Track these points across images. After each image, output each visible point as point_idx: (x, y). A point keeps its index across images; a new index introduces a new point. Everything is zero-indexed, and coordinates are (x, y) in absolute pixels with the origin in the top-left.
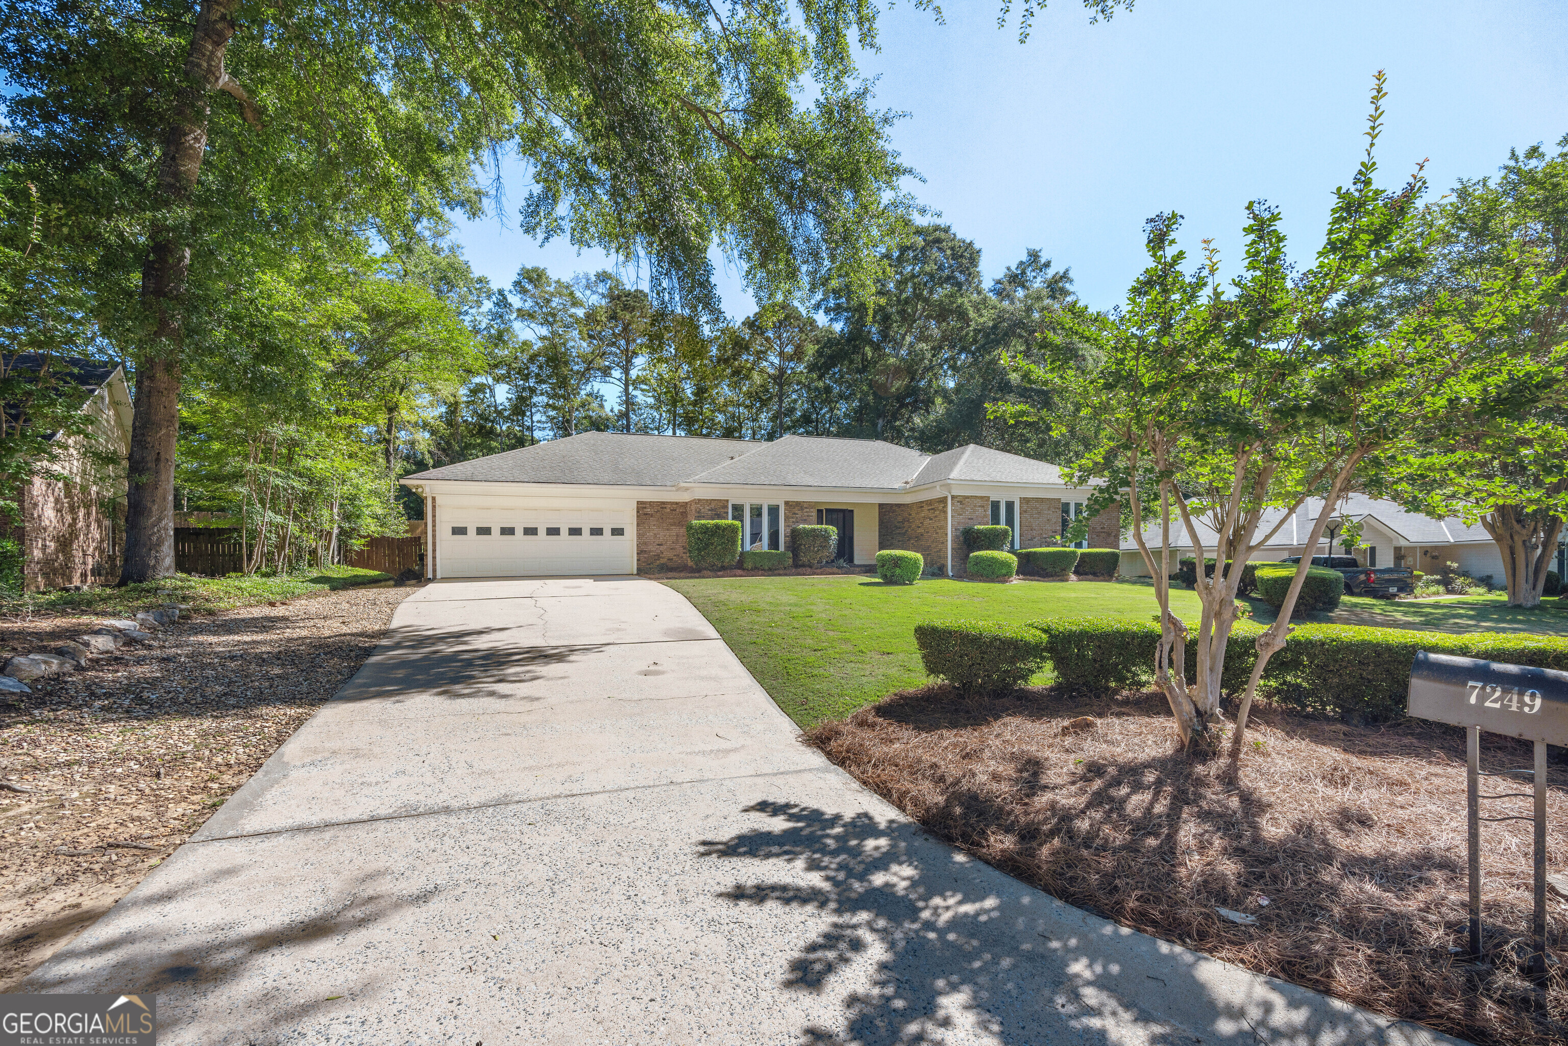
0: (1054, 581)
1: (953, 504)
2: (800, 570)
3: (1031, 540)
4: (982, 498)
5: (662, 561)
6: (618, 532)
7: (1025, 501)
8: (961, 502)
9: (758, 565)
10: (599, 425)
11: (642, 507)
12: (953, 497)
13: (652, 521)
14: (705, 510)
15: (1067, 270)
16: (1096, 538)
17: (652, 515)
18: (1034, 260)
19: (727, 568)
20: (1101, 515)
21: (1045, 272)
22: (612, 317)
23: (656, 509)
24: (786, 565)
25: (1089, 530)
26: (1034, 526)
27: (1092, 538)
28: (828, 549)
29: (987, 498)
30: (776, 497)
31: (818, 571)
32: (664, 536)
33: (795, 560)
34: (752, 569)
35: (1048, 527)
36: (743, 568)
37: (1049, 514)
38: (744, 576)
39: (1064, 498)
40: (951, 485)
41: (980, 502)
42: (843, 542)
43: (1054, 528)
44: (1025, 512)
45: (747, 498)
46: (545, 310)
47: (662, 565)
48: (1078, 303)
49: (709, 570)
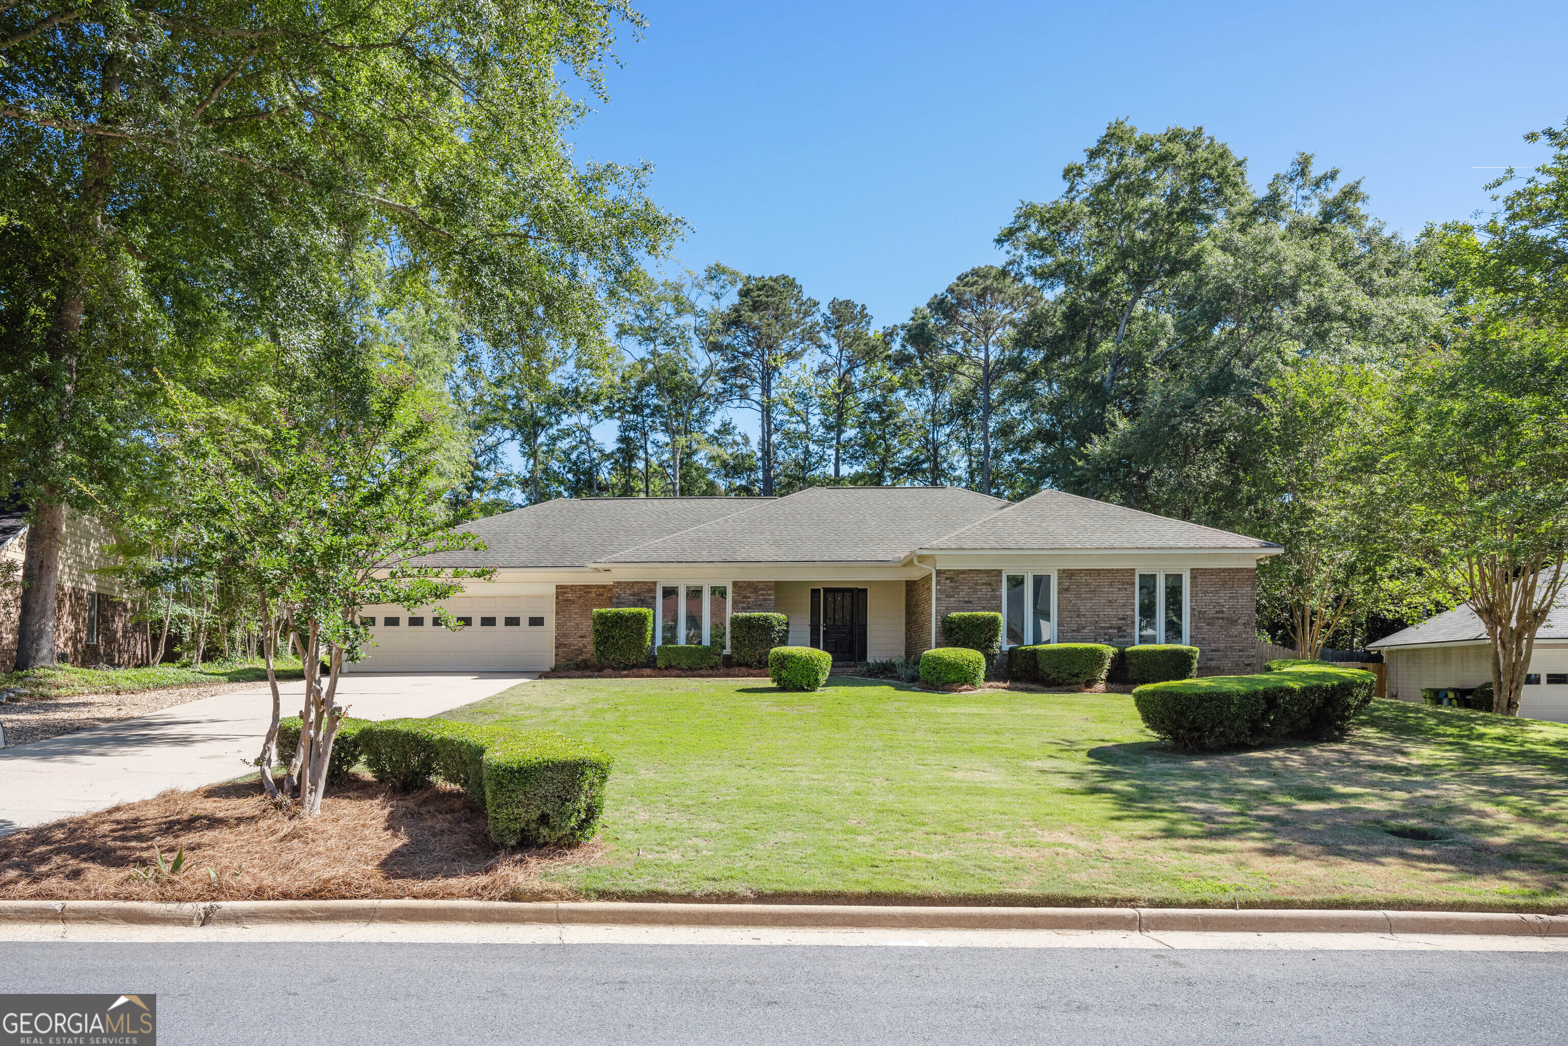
0: (1059, 691)
1: (938, 583)
2: (731, 671)
3: (1078, 630)
4: (988, 572)
5: (584, 657)
6: (536, 622)
7: (1066, 574)
8: (952, 580)
9: (673, 663)
11: (562, 590)
12: (939, 572)
13: (574, 608)
14: (626, 595)
15: (1359, 182)
16: (1206, 628)
17: (573, 602)
18: (1303, 173)
19: (634, 666)
20: (1217, 592)
21: (1323, 187)
22: (734, 321)
23: (578, 593)
24: (712, 663)
25: (1192, 616)
26: (1082, 610)
27: (1197, 627)
28: (771, 643)
29: (1000, 572)
30: (726, 578)
31: (756, 671)
32: (587, 626)
33: (728, 658)
34: (666, 668)
35: (1109, 611)
36: (655, 667)
37: (1112, 592)
38: (650, 676)
39: (1142, 568)
40: (933, 556)
41: (984, 579)
42: (851, 632)
43: (1121, 613)
44: (1067, 590)
45: (682, 579)
46: (647, 324)
47: (585, 661)
48: (1381, 230)
49: (613, 669)
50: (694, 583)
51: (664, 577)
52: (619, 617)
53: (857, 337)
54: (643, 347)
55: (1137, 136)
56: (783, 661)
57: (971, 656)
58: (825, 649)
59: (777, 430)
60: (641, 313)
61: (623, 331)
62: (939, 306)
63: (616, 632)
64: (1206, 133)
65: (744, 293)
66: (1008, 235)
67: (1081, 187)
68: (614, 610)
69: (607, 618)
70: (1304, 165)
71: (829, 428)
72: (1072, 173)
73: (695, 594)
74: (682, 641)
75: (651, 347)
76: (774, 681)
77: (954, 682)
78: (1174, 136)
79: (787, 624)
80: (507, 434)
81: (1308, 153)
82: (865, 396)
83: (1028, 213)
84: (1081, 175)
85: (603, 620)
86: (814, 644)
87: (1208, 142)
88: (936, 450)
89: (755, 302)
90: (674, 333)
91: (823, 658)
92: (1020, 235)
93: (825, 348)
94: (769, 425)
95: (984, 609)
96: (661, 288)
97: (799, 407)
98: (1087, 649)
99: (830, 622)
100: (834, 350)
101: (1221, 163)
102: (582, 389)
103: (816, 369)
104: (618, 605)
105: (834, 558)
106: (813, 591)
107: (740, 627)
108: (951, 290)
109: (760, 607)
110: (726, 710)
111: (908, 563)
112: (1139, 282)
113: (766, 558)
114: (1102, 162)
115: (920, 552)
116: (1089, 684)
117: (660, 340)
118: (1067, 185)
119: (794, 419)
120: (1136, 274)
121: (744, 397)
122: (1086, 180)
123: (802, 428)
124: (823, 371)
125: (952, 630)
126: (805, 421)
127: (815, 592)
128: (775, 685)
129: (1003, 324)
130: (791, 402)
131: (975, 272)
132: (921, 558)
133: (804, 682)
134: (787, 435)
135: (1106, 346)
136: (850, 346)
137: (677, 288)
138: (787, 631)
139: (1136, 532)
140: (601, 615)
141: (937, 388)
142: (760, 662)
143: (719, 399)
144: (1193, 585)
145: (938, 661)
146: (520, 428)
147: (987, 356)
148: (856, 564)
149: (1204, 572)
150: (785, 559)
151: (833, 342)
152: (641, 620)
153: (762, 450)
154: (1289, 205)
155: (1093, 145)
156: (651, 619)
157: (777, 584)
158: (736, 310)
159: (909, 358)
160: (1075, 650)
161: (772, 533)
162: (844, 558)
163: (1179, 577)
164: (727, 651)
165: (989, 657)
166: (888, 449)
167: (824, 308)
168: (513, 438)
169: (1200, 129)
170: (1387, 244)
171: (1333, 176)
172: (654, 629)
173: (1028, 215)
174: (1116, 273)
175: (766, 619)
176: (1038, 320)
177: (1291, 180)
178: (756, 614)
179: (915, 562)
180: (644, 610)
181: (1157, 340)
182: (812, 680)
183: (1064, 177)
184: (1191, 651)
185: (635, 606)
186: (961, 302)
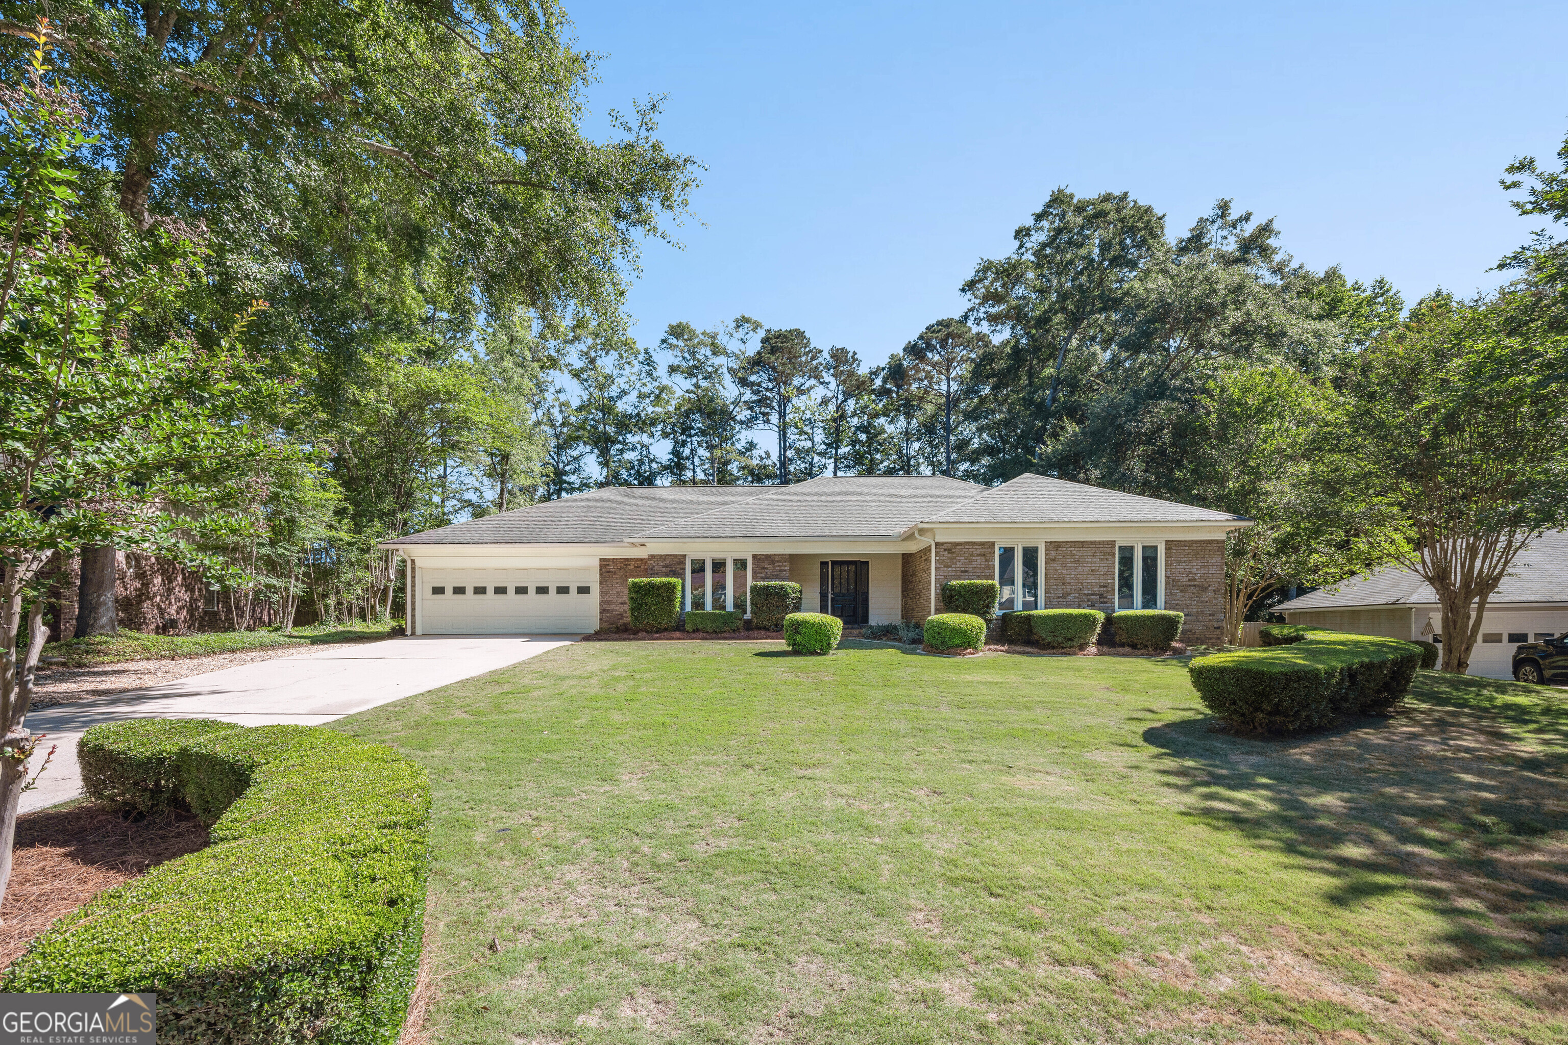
0: (1055, 654)
1: (937, 554)
2: (751, 633)
3: (1064, 597)
4: (982, 544)
5: (623, 621)
6: (584, 590)
7: (1053, 546)
8: (949, 551)
9: (700, 627)
10: (758, 476)
11: (605, 564)
12: (938, 545)
13: (616, 579)
14: (659, 566)
15: (1271, 221)
16: (1179, 595)
17: (615, 573)
18: (1223, 216)
19: (666, 630)
20: (1190, 561)
21: (1239, 228)
22: (757, 362)
23: (619, 566)
24: (734, 627)
25: (1167, 583)
26: (1068, 579)
27: (1171, 594)
28: (786, 609)
29: (993, 544)
30: (746, 550)
31: (773, 634)
32: (625, 595)
33: (748, 622)
34: (694, 631)
35: (1091, 580)
36: (684, 631)
37: (1095, 563)
38: (679, 639)
39: (1122, 540)
40: (932, 529)
41: (979, 550)
42: (855, 599)
43: (1102, 582)
44: (1054, 560)
45: (708, 551)
46: (691, 363)
47: (625, 625)
48: (1289, 262)
49: (647, 632)
50: (719, 556)
51: (695, 550)
52: (652, 586)
53: (851, 374)
54: (688, 380)
55: (1075, 201)
56: (797, 627)
57: (972, 621)
58: (833, 614)
59: (790, 447)
60: (686, 355)
61: (673, 369)
62: (913, 350)
63: (649, 600)
64: (1131, 198)
65: (765, 341)
66: (970, 286)
67: (1028, 245)
68: (647, 580)
69: (640, 587)
70: (1224, 207)
71: (829, 445)
72: (1022, 233)
73: (719, 566)
74: (709, 607)
75: (694, 380)
76: (789, 645)
77: (958, 646)
78: (1107, 198)
79: (801, 592)
80: (588, 449)
81: (1227, 199)
82: (855, 421)
83: (986, 267)
84: (1028, 235)
85: (637, 588)
86: (823, 609)
87: (1132, 204)
88: (909, 460)
89: (773, 347)
90: (710, 369)
91: (835, 623)
92: (979, 286)
93: (825, 384)
94: (785, 441)
95: (979, 578)
96: (702, 337)
97: (807, 429)
98: (1081, 615)
99: (837, 590)
100: (833, 385)
101: (1146, 218)
102: (643, 415)
103: (819, 401)
104: (652, 575)
105: (841, 533)
106: (822, 563)
107: (759, 595)
108: (921, 337)
109: (776, 577)
110: (741, 678)
111: (909, 537)
112: (1074, 321)
113: (781, 534)
114: (1045, 224)
115: (921, 526)
116: (1082, 647)
117: (700, 377)
118: (1017, 243)
119: (803, 437)
120: (1073, 313)
121: (767, 421)
122: (1032, 239)
123: (809, 444)
124: (825, 402)
125: (952, 597)
126: (812, 440)
127: (824, 564)
128: (790, 648)
129: (963, 360)
130: (800, 424)
131: (939, 323)
132: (922, 531)
133: (818, 646)
134: (798, 451)
135: (1049, 371)
136: (844, 382)
137: (714, 337)
138: (800, 598)
139: (1115, 507)
140: (635, 585)
141: (909, 416)
142: (776, 626)
143: (748, 424)
144: (1168, 556)
145: (943, 626)
146: (596, 443)
147: (949, 387)
148: (861, 539)
149: (1178, 543)
150: (798, 534)
151: (832, 379)
152: (670, 589)
153: (780, 461)
154: (1210, 243)
155: (1039, 209)
156: (679, 588)
157: (792, 557)
158: (759, 353)
159: (888, 392)
160: (1071, 615)
161: (786, 513)
162: (850, 533)
163: (1155, 548)
164: (748, 616)
165: (988, 621)
166: (872, 460)
167: (826, 355)
168: (592, 452)
169: (1126, 193)
170: (1295, 272)
171: (1247, 218)
172: (683, 597)
173: (985, 270)
174: (1056, 313)
175: (782, 588)
176: (989, 357)
177: (1213, 222)
178: (773, 583)
179: (916, 535)
180: (673, 580)
181: (1090, 366)
182: (825, 645)
183: (1015, 237)
184: (1178, 616)
185: (667, 576)
186: (930, 347)
